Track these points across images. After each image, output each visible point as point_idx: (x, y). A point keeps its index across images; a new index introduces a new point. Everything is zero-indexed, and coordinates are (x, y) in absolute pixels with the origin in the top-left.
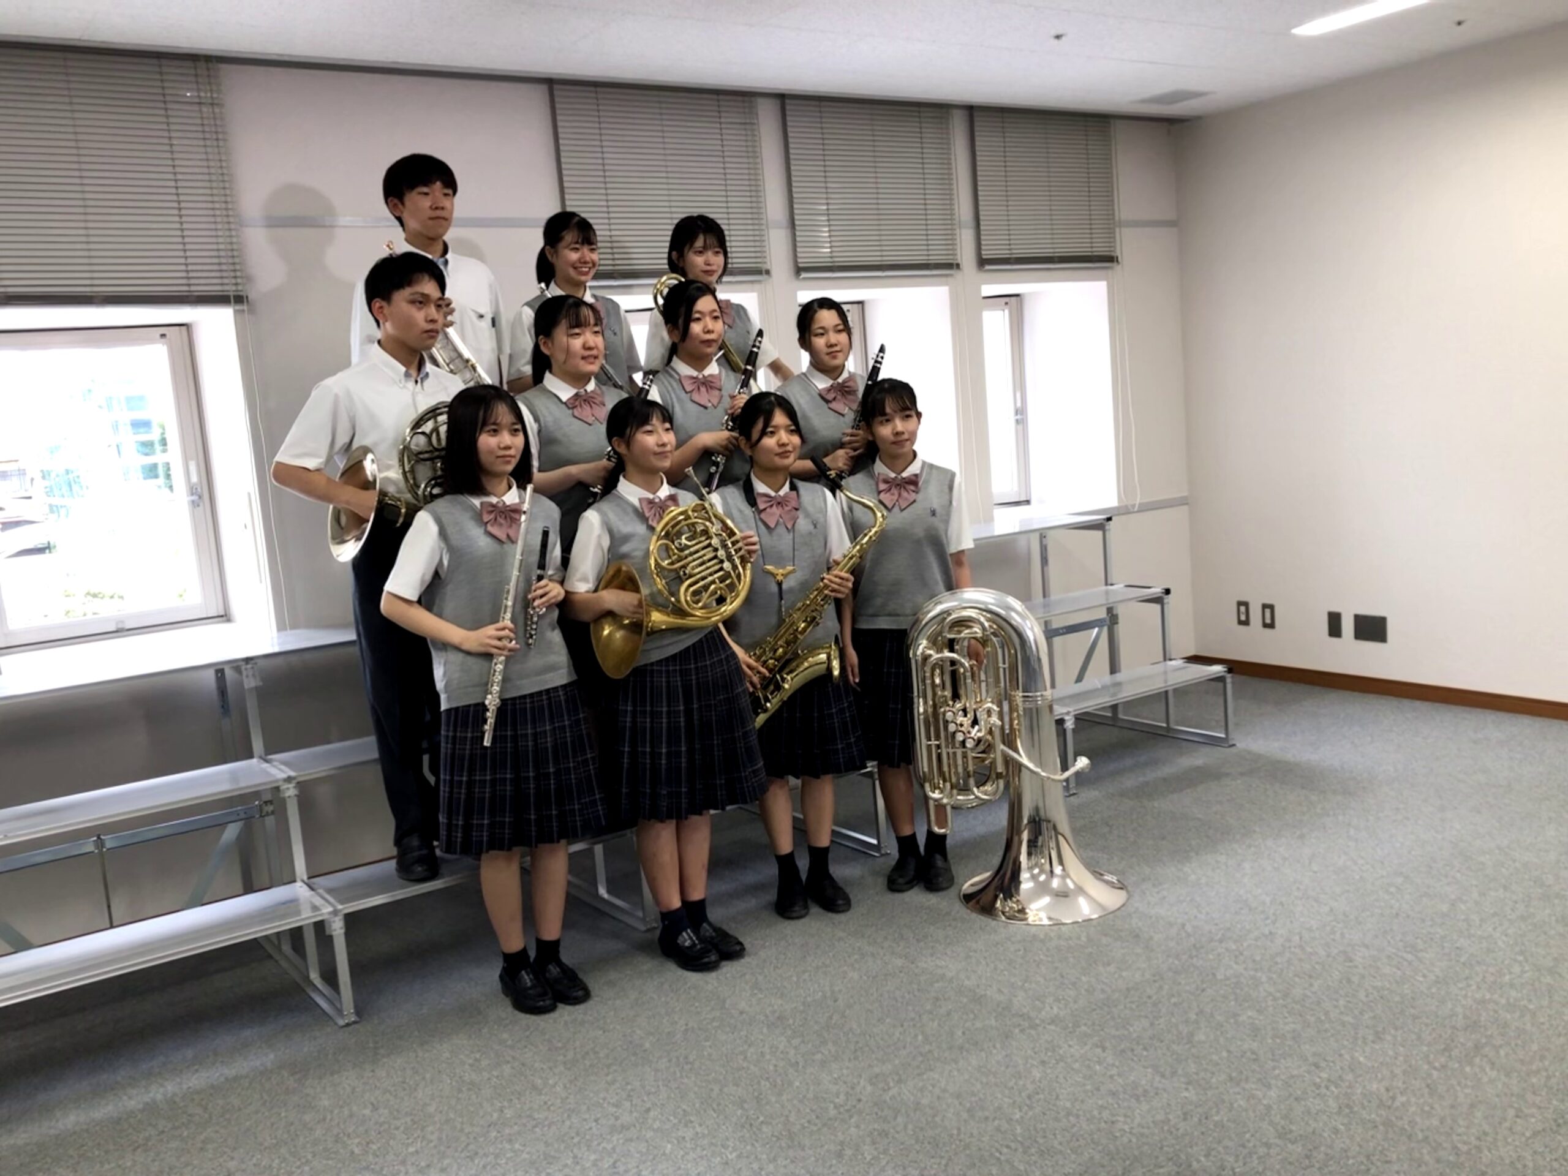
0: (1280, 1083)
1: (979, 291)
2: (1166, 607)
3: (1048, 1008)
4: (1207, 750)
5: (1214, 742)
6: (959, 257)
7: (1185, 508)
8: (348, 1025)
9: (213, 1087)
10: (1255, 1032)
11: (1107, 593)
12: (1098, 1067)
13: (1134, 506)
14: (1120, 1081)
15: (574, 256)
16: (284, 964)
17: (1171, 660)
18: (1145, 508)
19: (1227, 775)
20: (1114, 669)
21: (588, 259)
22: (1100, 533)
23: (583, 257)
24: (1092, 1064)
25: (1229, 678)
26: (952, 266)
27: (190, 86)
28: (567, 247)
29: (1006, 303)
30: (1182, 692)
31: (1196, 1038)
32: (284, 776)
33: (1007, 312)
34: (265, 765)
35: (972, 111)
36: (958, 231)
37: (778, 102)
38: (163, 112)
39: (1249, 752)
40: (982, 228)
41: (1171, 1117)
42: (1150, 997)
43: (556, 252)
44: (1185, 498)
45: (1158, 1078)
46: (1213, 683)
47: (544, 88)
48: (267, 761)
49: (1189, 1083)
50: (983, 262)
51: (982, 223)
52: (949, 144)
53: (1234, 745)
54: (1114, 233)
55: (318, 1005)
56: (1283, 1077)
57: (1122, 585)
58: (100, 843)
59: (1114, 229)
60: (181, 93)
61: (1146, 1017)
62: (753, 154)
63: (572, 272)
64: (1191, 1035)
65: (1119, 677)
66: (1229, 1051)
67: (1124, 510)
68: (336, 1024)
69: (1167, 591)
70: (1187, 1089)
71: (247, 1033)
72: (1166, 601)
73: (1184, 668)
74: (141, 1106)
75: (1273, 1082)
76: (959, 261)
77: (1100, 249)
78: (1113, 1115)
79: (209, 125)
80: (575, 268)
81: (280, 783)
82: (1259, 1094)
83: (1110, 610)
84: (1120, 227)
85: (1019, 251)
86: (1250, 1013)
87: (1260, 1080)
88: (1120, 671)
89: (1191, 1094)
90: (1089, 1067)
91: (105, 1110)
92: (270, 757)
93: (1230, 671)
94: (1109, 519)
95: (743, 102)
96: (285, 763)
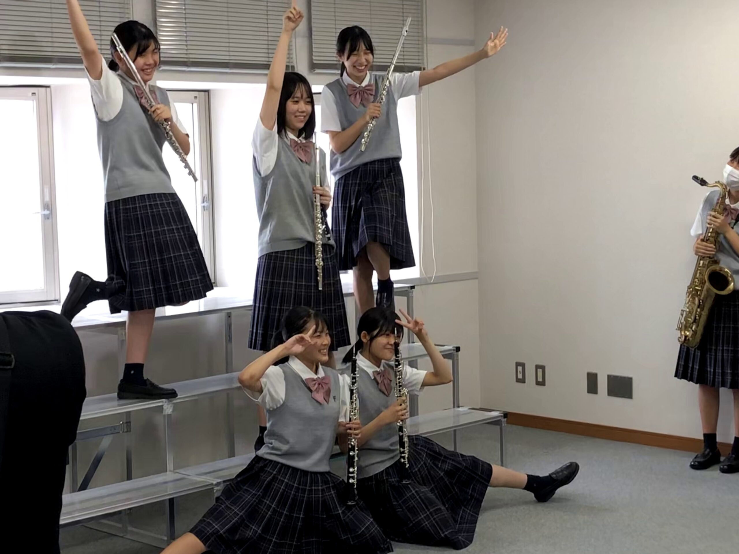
2: (457, 362)
6: (294, 61)
7: (477, 280)
13: (431, 278)
17: (459, 407)
22: (405, 299)
40: (314, 38)
44: (476, 273)
46: (491, 425)
50: (313, 66)
51: (313, 33)
59: (423, 45)
67: (424, 282)
69: (458, 349)
76: (294, 64)
77: (410, 61)
84: (427, 42)
88: (418, 414)
94: (413, 287)
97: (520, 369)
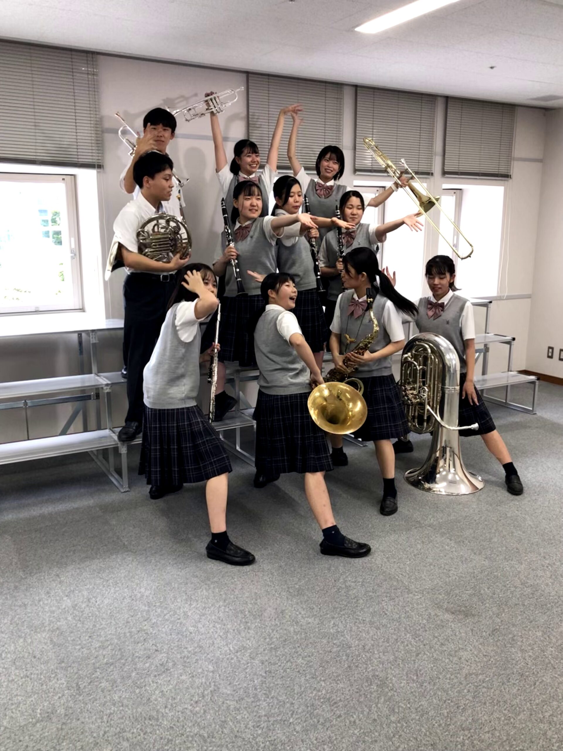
0: (526, 563)
1: (442, 186)
2: (512, 346)
3: (429, 520)
4: (523, 414)
5: (526, 411)
6: (433, 169)
7: (529, 300)
8: (125, 492)
9: (68, 510)
10: (520, 541)
11: (485, 337)
12: (447, 547)
13: (504, 296)
14: (456, 554)
15: (249, 160)
16: (99, 463)
17: (511, 371)
18: (509, 298)
19: (530, 427)
20: (484, 373)
21: (255, 160)
22: (485, 308)
23: (253, 159)
24: (444, 545)
25: (537, 383)
26: (429, 174)
27: (84, 65)
28: (245, 156)
29: (455, 193)
30: (514, 386)
31: (493, 540)
32: (105, 383)
33: (454, 197)
34: (97, 378)
35: (447, 99)
36: (434, 157)
37: (354, 88)
38: (71, 77)
39: (542, 418)
40: (446, 156)
41: (475, 571)
42: (475, 521)
43: (241, 159)
44: (530, 295)
45: (473, 555)
46: (529, 384)
47: (244, 75)
48: (98, 376)
49: (486, 558)
50: (444, 173)
51: (446, 154)
52: (434, 114)
53: (535, 414)
54: (511, 163)
55: (113, 483)
56: (528, 560)
57: (493, 334)
58: (26, 403)
59: (511, 161)
60: (80, 68)
61: (472, 529)
62: (339, 113)
63: (248, 167)
64: (491, 539)
65: (486, 377)
66: (507, 548)
67: (499, 298)
68: (120, 491)
69: (514, 339)
70: (484, 561)
71: (82, 490)
72: (512, 343)
73: (517, 376)
74: (38, 515)
75: (523, 562)
76: (433, 172)
77: (503, 171)
78: (450, 567)
79: (92, 84)
80: (250, 165)
81: (103, 386)
82: (517, 566)
83: (486, 345)
84: (514, 160)
85: (462, 169)
86: (519, 533)
87: (518, 560)
88: (486, 374)
89: (486, 563)
90: (443, 546)
91: (24, 514)
92: (99, 374)
93: (538, 379)
94: (491, 302)
95: (338, 87)
96: (107, 378)
97: (550, 350)
